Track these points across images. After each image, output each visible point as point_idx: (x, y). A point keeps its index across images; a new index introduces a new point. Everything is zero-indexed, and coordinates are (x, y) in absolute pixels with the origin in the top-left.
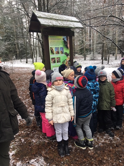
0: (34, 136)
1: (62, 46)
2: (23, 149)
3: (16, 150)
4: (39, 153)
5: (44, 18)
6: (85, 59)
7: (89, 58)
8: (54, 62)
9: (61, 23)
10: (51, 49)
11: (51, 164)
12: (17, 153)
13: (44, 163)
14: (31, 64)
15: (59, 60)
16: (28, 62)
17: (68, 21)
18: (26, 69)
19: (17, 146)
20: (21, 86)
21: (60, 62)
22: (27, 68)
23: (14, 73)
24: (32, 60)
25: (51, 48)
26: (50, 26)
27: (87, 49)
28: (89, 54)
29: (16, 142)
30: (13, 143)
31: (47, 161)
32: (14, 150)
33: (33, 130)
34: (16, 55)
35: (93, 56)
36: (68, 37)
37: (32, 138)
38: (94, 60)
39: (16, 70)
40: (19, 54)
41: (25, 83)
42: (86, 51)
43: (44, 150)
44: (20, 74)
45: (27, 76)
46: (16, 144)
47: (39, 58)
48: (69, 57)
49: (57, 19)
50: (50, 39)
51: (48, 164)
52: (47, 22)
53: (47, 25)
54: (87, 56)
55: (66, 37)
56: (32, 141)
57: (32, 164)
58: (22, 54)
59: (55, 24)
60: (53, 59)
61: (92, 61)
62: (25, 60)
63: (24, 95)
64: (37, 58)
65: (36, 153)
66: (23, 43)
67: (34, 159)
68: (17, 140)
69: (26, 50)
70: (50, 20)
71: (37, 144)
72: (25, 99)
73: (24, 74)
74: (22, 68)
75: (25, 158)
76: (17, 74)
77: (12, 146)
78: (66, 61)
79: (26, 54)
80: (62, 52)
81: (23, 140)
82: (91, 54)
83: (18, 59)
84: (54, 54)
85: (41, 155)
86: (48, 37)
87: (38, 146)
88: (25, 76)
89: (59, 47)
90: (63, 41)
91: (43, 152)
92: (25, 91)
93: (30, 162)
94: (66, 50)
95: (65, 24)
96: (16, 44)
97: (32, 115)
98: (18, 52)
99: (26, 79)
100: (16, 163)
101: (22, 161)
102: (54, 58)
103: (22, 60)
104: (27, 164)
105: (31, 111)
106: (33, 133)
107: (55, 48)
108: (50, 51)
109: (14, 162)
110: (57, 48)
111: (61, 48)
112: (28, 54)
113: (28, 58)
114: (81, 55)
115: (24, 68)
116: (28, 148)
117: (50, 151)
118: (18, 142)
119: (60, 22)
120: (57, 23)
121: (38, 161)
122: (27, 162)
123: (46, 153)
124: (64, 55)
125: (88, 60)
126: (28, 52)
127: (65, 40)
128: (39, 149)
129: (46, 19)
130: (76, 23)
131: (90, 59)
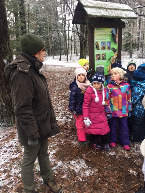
0: (73, 138)
1: (109, 40)
2: (63, 150)
3: (56, 150)
4: (80, 155)
5: (91, 7)
6: (131, 57)
7: (136, 56)
8: (99, 59)
9: (110, 13)
10: (97, 44)
11: (93, 168)
12: (57, 153)
13: (85, 165)
14: (64, 62)
15: (105, 57)
16: (61, 59)
17: (119, 9)
18: (60, 68)
19: (57, 146)
20: (55, 85)
21: (105, 59)
22: (60, 66)
23: (46, 71)
24: (66, 57)
25: (96, 42)
26: (98, 16)
27: (134, 44)
28: (136, 51)
29: (55, 142)
30: (53, 142)
31: (89, 164)
32: (54, 150)
33: (71, 133)
34: (48, 51)
35: (141, 53)
36: (118, 30)
37: (71, 139)
38: (142, 58)
39: (49, 68)
40: (52, 50)
41: (59, 83)
42: (133, 46)
43: (85, 153)
44: (54, 73)
45: (62, 75)
46: (55, 144)
47: (74, 54)
48: (116, 53)
49: (106, 7)
50: (96, 32)
51: (90, 168)
52: (94, 12)
53: (95, 15)
54: (133, 52)
55: (114, 29)
56: (72, 143)
57: (73, 165)
58: (55, 50)
59: (103, 14)
60: (97, 55)
61: (140, 59)
62: (59, 57)
63: (60, 96)
64: (72, 55)
65: (77, 155)
66: (57, 36)
67: (75, 160)
68: (57, 140)
69: (60, 45)
70: (98, 9)
71: (77, 146)
72: (60, 100)
73: (58, 72)
74: (55, 66)
75: (66, 159)
76: (50, 72)
77: (52, 145)
78: (112, 58)
79: (59, 50)
80: (108, 47)
81: (63, 141)
82: (139, 51)
83: (51, 56)
84: (99, 50)
85: (82, 158)
86: (94, 29)
87: (79, 148)
88: (59, 75)
89: (105, 42)
90: (111, 34)
91: (84, 155)
92: (60, 91)
93: (71, 163)
94: (114, 45)
95: (115, 13)
96: (49, 37)
97: (70, 117)
98: (51, 48)
99: (60, 79)
100: (57, 162)
101: (63, 161)
102: (99, 55)
103: (55, 57)
104: (68, 164)
105: (68, 113)
106: (72, 135)
107: (102, 42)
108: (95, 46)
109: (55, 161)
110: (103, 43)
111: (108, 42)
112: (62, 49)
113: (62, 55)
114: (125, 52)
115: (57, 66)
116: (68, 149)
117: (92, 155)
118: (58, 142)
119: (109, 11)
120: (106, 13)
121: (79, 163)
122: (68, 162)
123: (87, 157)
124: (111, 51)
125: (135, 58)
126: (62, 48)
127: (114, 32)
128: (79, 151)
129: (93, 8)
130: (128, 12)
131: (138, 56)
